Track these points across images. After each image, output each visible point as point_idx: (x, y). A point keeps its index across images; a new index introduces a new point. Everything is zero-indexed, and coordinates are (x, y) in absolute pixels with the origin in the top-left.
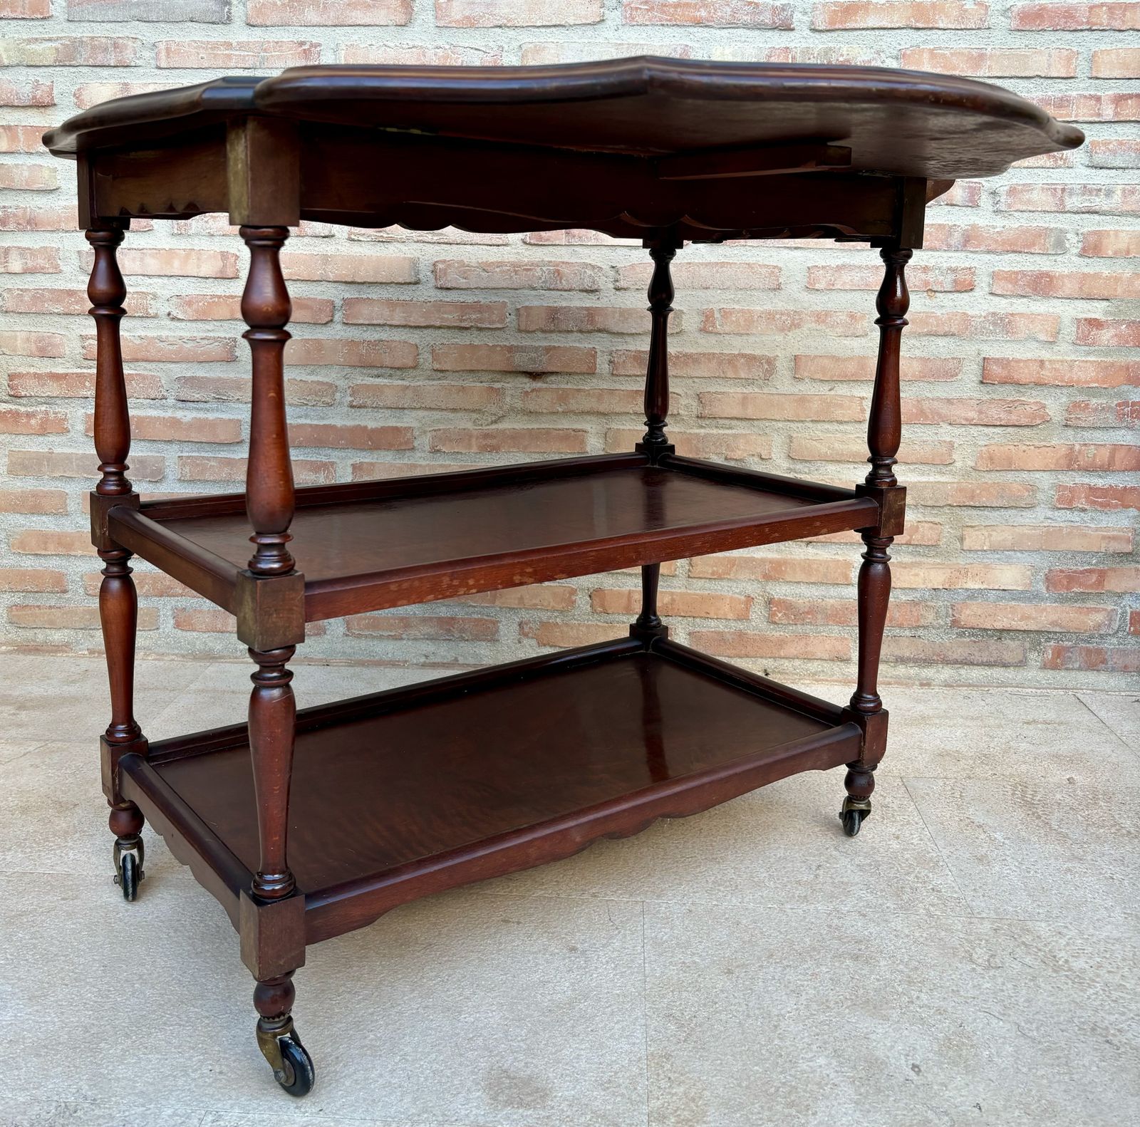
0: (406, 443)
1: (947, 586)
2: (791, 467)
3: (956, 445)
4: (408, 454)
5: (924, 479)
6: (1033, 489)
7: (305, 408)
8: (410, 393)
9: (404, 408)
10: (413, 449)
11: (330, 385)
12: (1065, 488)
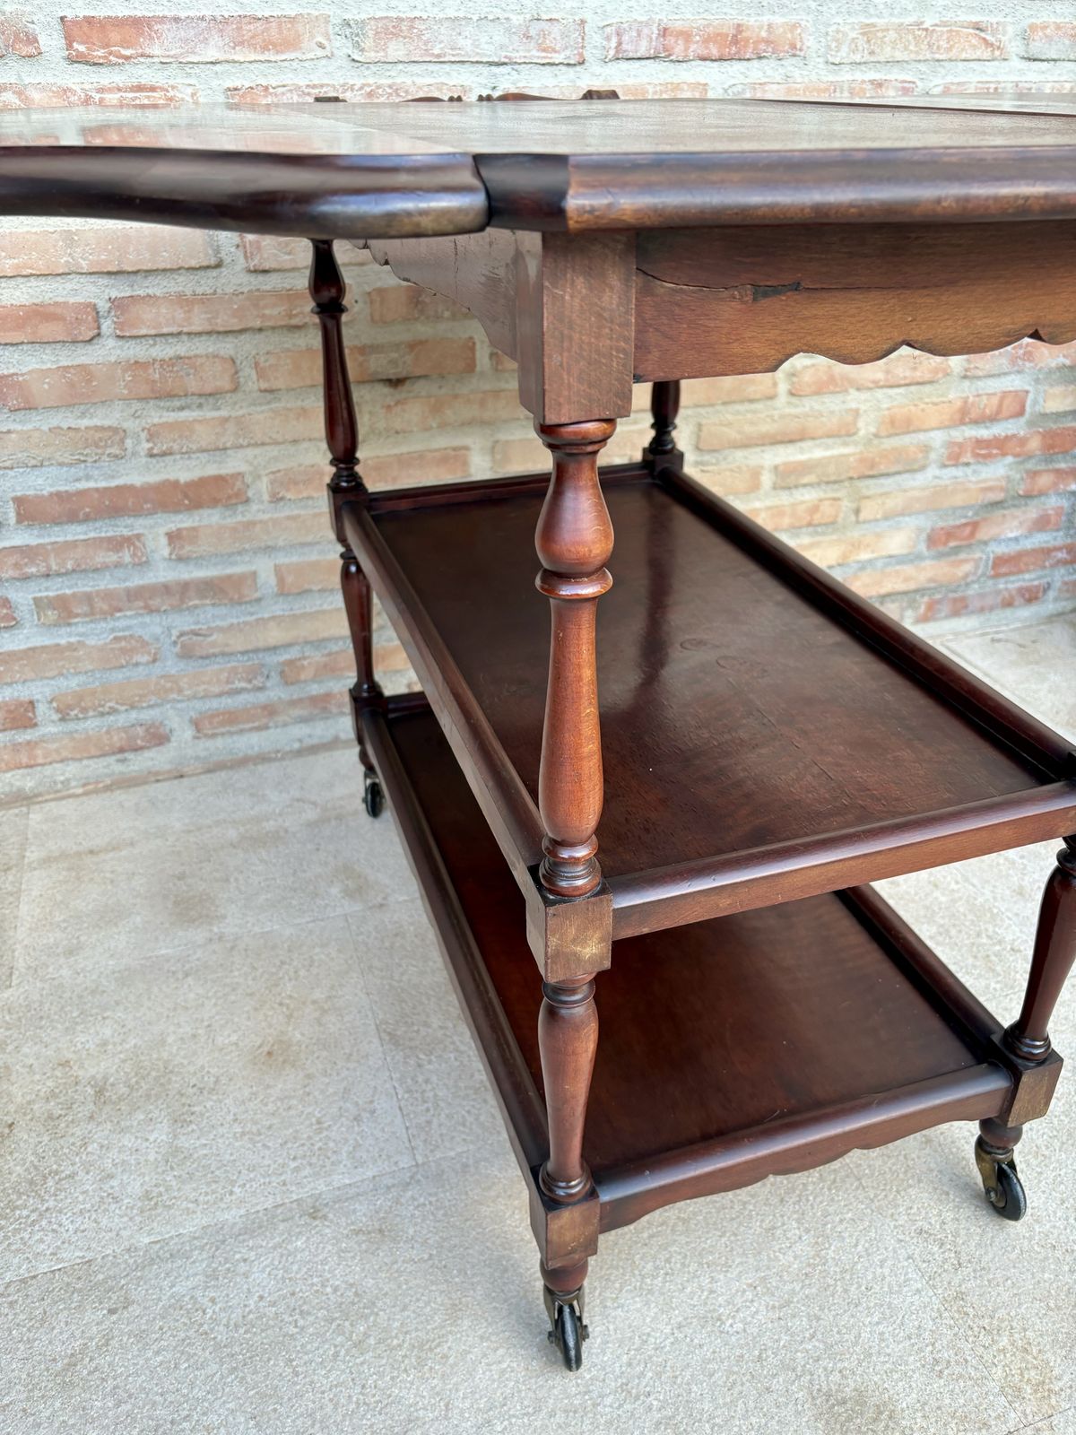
0: (237, 495)
1: (840, 561)
2: (699, 459)
3: (861, 412)
4: (240, 508)
5: (828, 453)
6: (926, 449)
7: (83, 465)
8: (231, 427)
9: (225, 449)
10: (247, 501)
11: (114, 430)
12: (955, 444)
